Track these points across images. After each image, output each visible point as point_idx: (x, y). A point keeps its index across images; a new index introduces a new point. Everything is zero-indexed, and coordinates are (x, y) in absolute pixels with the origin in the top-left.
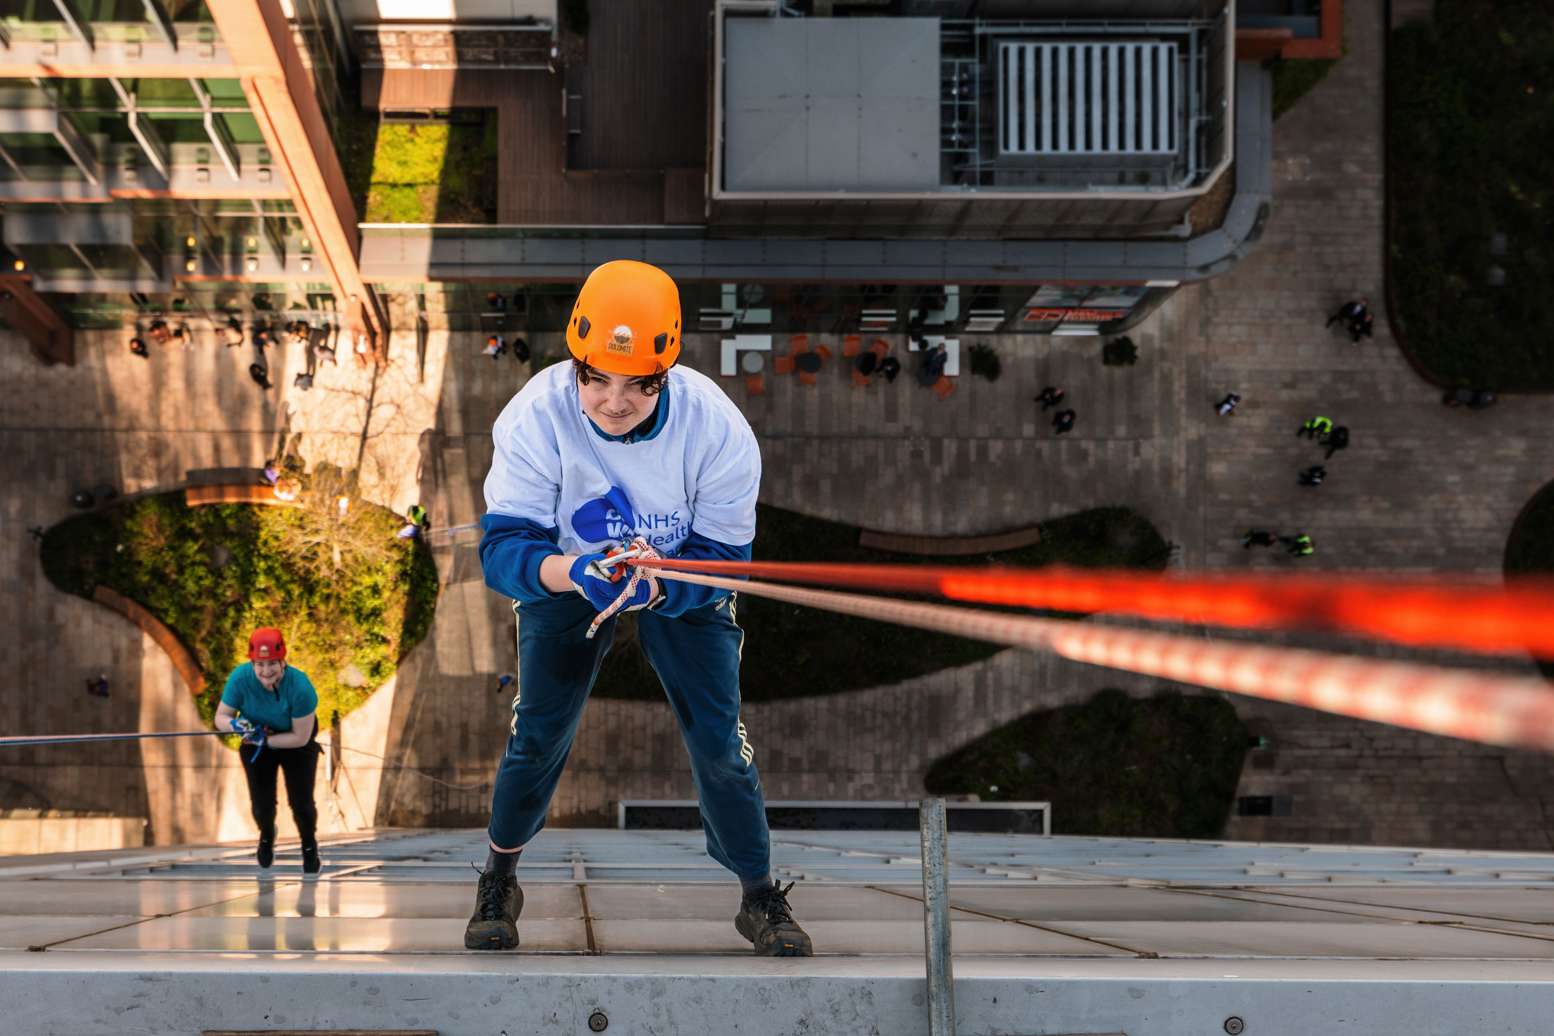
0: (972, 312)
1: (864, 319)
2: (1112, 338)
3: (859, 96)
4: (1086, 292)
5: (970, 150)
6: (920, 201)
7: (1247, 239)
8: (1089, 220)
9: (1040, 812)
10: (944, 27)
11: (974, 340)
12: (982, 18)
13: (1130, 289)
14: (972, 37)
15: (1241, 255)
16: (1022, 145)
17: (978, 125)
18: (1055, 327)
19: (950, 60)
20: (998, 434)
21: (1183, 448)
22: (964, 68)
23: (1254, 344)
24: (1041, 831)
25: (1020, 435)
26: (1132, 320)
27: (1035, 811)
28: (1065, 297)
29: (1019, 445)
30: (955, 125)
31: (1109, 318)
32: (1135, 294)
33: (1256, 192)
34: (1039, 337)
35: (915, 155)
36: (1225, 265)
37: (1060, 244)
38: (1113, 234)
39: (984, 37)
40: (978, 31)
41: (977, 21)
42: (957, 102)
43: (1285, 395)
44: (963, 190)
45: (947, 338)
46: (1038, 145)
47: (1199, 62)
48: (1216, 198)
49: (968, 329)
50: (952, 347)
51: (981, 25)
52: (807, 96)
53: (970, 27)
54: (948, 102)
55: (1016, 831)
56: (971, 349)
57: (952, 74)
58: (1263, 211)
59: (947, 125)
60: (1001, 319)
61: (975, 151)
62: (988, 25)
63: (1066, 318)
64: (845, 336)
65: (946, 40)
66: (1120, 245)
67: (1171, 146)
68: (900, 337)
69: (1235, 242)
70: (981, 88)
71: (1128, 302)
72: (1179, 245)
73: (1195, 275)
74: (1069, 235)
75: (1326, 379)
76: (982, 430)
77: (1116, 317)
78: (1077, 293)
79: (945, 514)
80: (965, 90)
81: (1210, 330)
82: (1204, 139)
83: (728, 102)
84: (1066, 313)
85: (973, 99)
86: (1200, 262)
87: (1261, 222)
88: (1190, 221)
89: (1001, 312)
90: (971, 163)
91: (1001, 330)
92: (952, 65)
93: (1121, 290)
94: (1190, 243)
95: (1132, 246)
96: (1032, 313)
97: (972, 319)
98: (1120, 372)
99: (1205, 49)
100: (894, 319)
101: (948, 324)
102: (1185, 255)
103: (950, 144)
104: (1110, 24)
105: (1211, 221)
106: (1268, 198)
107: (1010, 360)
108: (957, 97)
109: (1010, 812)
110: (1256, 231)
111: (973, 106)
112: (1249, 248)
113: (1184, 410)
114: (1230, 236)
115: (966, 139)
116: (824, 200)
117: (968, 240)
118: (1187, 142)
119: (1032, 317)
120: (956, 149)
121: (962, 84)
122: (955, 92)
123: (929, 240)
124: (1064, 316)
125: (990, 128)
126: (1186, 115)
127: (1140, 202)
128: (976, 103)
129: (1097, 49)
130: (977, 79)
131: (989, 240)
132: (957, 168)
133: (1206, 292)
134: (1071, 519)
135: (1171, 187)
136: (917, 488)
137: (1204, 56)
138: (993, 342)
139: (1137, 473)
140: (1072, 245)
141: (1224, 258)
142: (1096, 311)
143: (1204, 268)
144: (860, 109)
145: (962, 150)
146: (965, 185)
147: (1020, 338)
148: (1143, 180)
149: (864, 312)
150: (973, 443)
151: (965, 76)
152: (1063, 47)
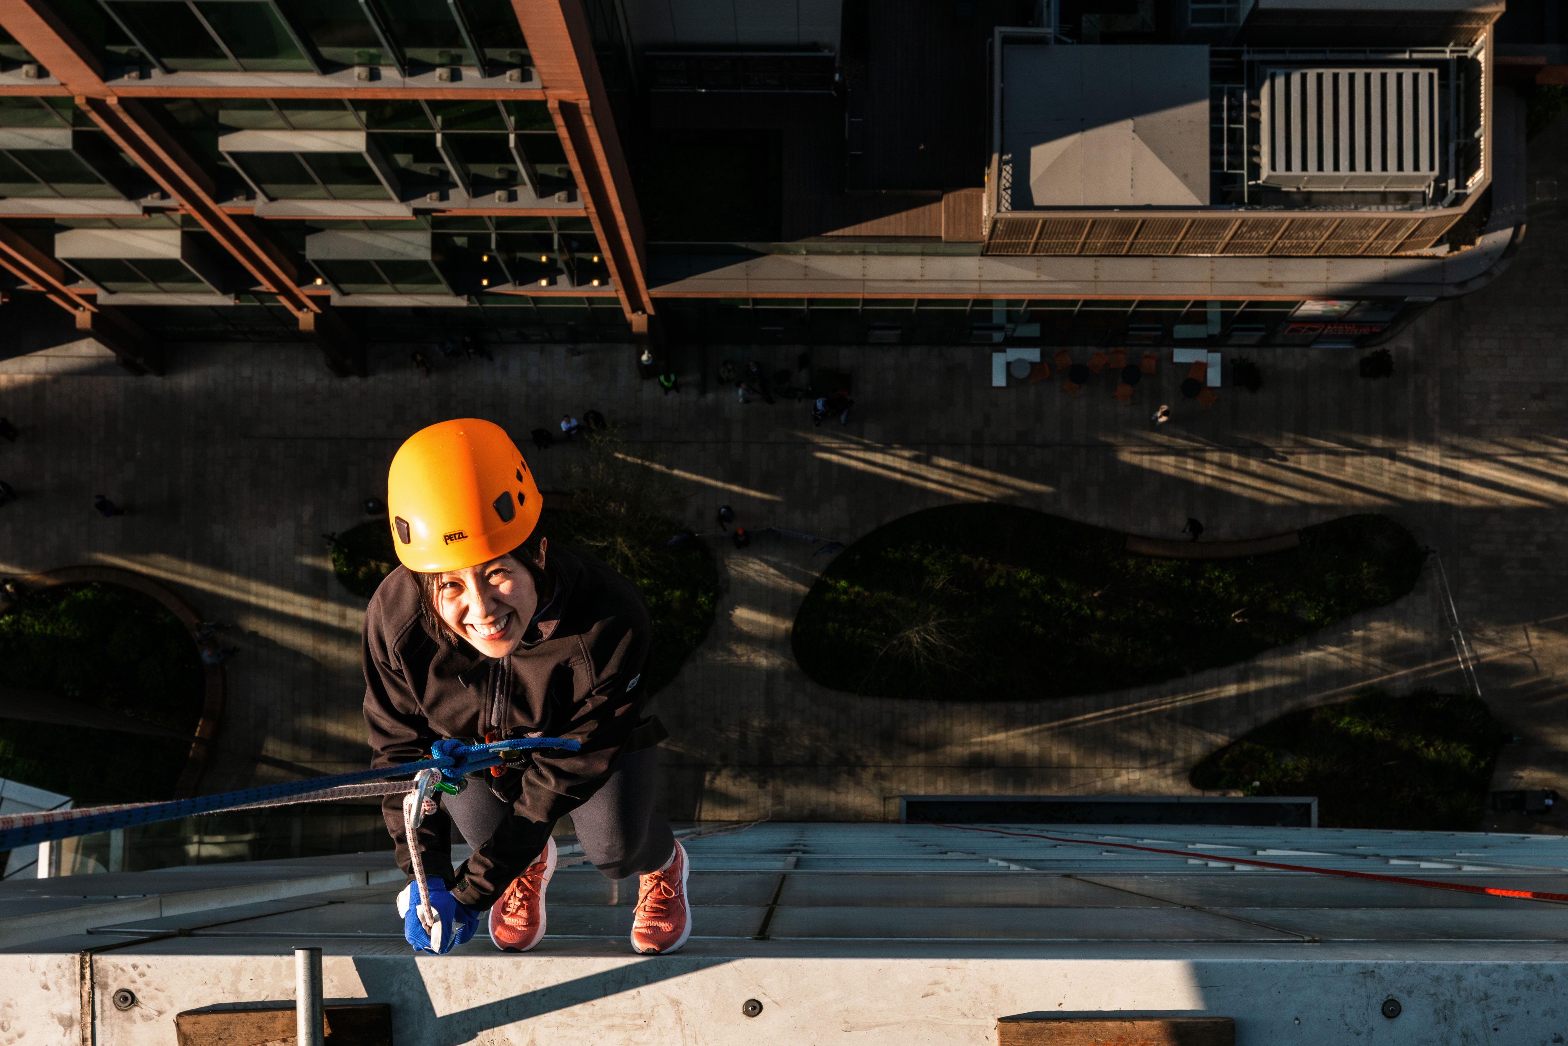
0: (1235, 326)
1: (1130, 333)
2: (1368, 352)
5: (1238, 172)
6: (1192, 220)
7: (1503, 257)
9: (1308, 806)
10: (1213, 54)
11: (1234, 353)
12: (1249, 44)
14: (1240, 63)
16: (1288, 164)
17: (1245, 147)
18: (1315, 341)
19: (1219, 85)
20: (1258, 444)
21: (1437, 457)
22: (1232, 94)
23: (1504, 357)
24: (1308, 824)
25: (1279, 444)
26: (1389, 333)
27: (1303, 805)
29: (1279, 453)
30: (1224, 147)
31: (1366, 331)
32: (1393, 309)
34: (1297, 351)
35: (1186, 176)
37: (1323, 262)
39: (1251, 63)
40: (1245, 57)
41: (1245, 48)
42: (1225, 128)
44: (1231, 209)
45: (1209, 352)
46: (1304, 167)
47: (1458, 86)
49: (1229, 342)
50: (1213, 360)
51: (1248, 52)
52: (1082, 120)
53: (1238, 54)
54: (1218, 125)
55: (1285, 825)
56: (1233, 361)
57: (1221, 99)
59: (1216, 148)
60: (1263, 333)
61: (1244, 172)
62: (1254, 52)
63: (1325, 332)
64: (1112, 349)
65: (1215, 66)
66: (1382, 262)
67: (1432, 167)
68: (1165, 350)
69: (1491, 259)
70: (1248, 113)
71: (1386, 317)
73: (1452, 291)
74: (1333, 252)
76: (1244, 439)
77: (1373, 330)
80: (1234, 114)
81: (1462, 344)
82: (1462, 161)
83: (1006, 126)
84: (1326, 327)
85: (1241, 122)
86: (1460, 278)
87: (1516, 241)
89: (1263, 326)
90: (1239, 184)
91: (1263, 344)
92: (1221, 91)
93: (1380, 306)
96: (1292, 326)
97: (1235, 333)
98: (1376, 384)
99: (1462, 76)
100: (1159, 333)
101: (1211, 337)
102: (1444, 271)
103: (1220, 166)
104: (1372, 52)
107: (1270, 372)
108: (1226, 121)
109: (1279, 805)
110: (1511, 249)
111: (1242, 130)
113: (1437, 419)
115: (1234, 160)
116: (1099, 219)
117: (1235, 257)
118: (1445, 163)
119: (1292, 330)
120: (1225, 170)
121: (1230, 108)
122: (1224, 115)
123: (1197, 257)
124: (1324, 330)
125: (1257, 151)
126: (1445, 138)
127: (1401, 222)
128: (1244, 126)
129: (1360, 74)
130: (1245, 103)
131: (1260, 257)
132: (1225, 188)
133: (1458, 307)
134: (1329, 525)
137: (1462, 83)
138: (1253, 355)
139: (1392, 481)
140: (1337, 262)
141: (1481, 275)
142: (1355, 326)
143: (1462, 284)
144: (1133, 132)
145: (1231, 171)
146: (1235, 207)
147: (1279, 351)
148: (1404, 200)
149: (1131, 326)
151: (1233, 101)
152: (1328, 74)
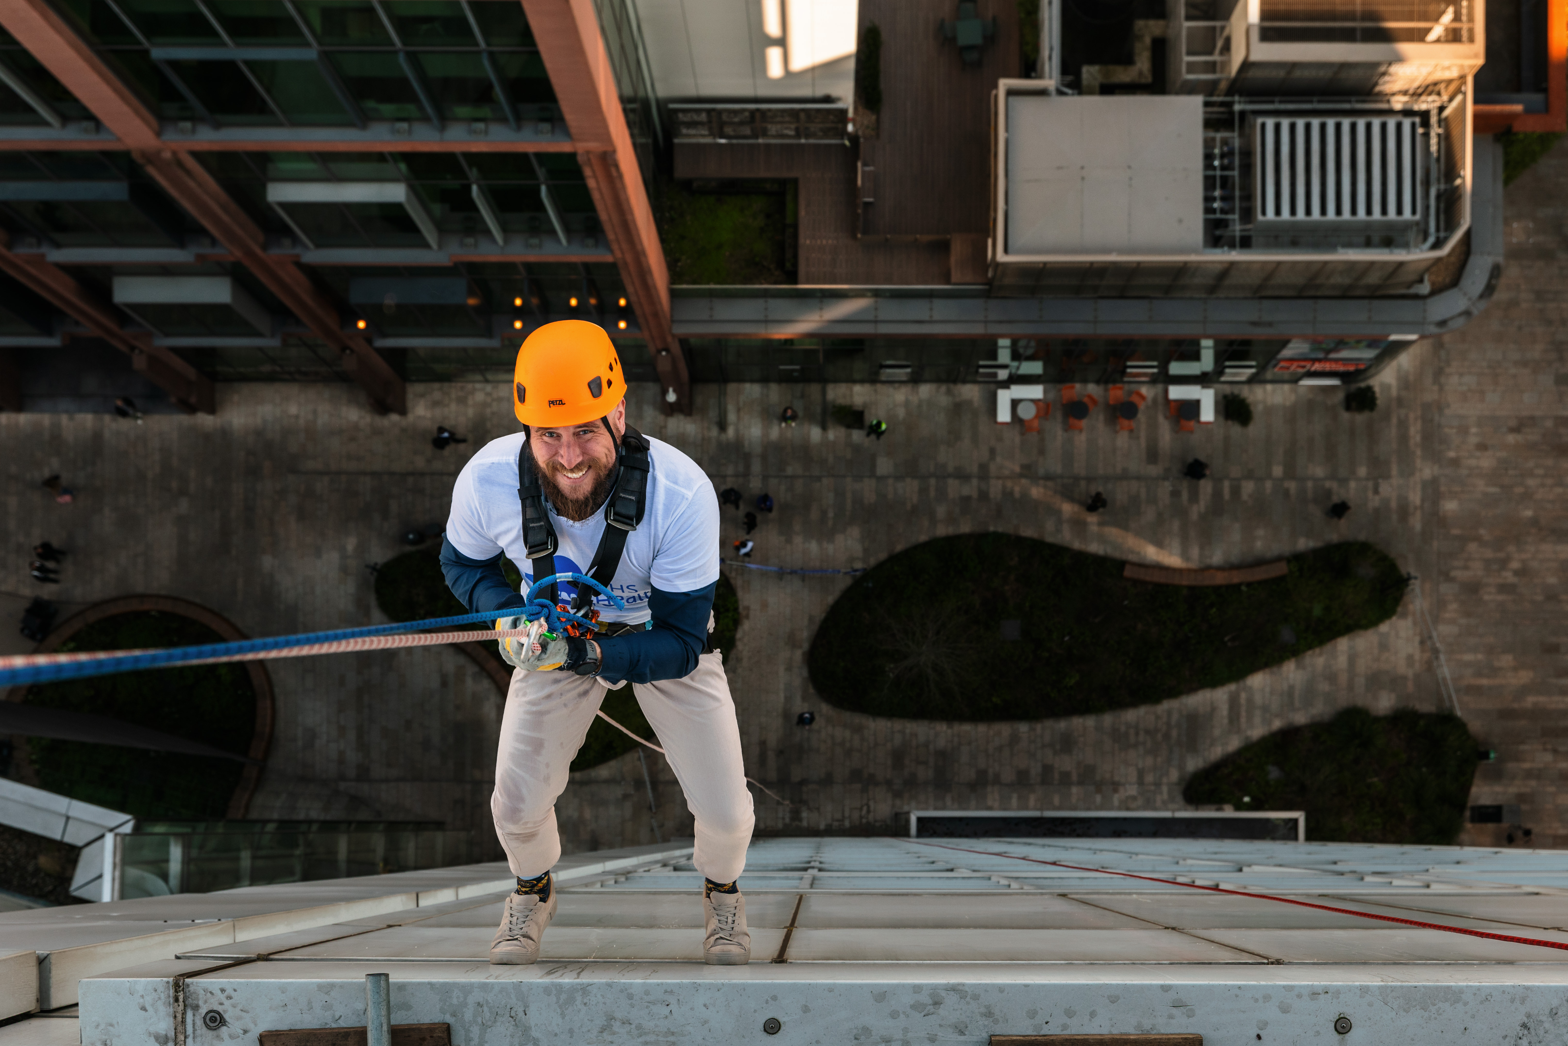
0: (1227, 364)
1: (1129, 370)
2: (1353, 388)
3: (1129, 167)
4: (1332, 345)
5: (1230, 217)
6: (1186, 263)
7: (1482, 296)
8: (1337, 280)
9: (1295, 821)
10: (1207, 104)
11: (1227, 389)
12: (1241, 95)
13: (1372, 343)
14: (1232, 113)
15: (1475, 312)
16: (1278, 212)
17: (1237, 193)
18: (1302, 378)
19: (1211, 134)
20: (1249, 475)
21: (1419, 488)
22: (1225, 142)
23: (1482, 393)
24: (1296, 838)
25: (1269, 476)
26: (1372, 371)
27: (1290, 820)
28: (1313, 350)
29: (1269, 485)
30: (1217, 193)
31: (1351, 369)
32: (1377, 347)
33: (1489, 254)
34: (1287, 386)
35: (1180, 221)
36: (1461, 321)
37: (1310, 302)
38: (1358, 292)
39: (1242, 114)
40: (1238, 107)
41: (1237, 98)
42: (1218, 173)
43: (1511, 438)
44: (1223, 253)
45: (1202, 388)
46: (1293, 212)
47: (1439, 134)
48: (1453, 259)
49: (1222, 379)
50: (1207, 396)
51: (1240, 102)
52: (1082, 168)
53: (1230, 105)
54: (1211, 173)
56: (1224, 397)
57: (1214, 147)
58: (1496, 272)
59: (1209, 194)
60: (1253, 370)
61: (1236, 217)
62: (1247, 102)
63: (1313, 369)
64: (1110, 386)
65: (1208, 116)
66: (1366, 302)
67: (1414, 212)
68: (1161, 387)
69: (1470, 299)
70: (1241, 160)
71: (1369, 354)
72: (1419, 303)
73: (1433, 329)
74: (1319, 293)
75: (1549, 424)
76: (1235, 471)
77: (1358, 368)
78: (1324, 346)
79: (1202, 548)
80: (1226, 161)
81: (1443, 380)
82: (1443, 206)
83: (1010, 174)
84: (1313, 365)
85: (1233, 169)
86: (1439, 318)
87: (1493, 282)
88: (1429, 280)
89: (1253, 363)
90: (1231, 228)
91: (1252, 380)
92: (1213, 139)
93: (1364, 343)
94: (1429, 301)
95: (1376, 303)
96: (1282, 364)
97: (1227, 370)
98: (1361, 418)
100: (1156, 370)
101: (1204, 374)
102: (1425, 311)
103: (1214, 211)
105: (1448, 280)
106: (1500, 260)
107: (1260, 407)
108: (1218, 169)
110: (1489, 289)
111: (1233, 177)
112: (1483, 305)
113: (1419, 452)
114: (1465, 294)
115: (1226, 206)
116: (1097, 262)
117: (1227, 298)
118: (1427, 208)
119: (1281, 368)
120: (1218, 216)
121: (1223, 156)
122: (1216, 163)
123: (1191, 298)
124: (1311, 367)
125: (1248, 197)
126: (1427, 184)
127: (1385, 263)
128: (1236, 173)
129: (1346, 123)
130: (1237, 151)
131: (1246, 298)
132: (1218, 233)
133: (1439, 345)
134: (1316, 553)
135: (1413, 250)
136: (1176, 525)
138: (1245, 391)
139: (1377, 511)
140: (1321, 302)
141: (1460, 315)
142: (1341, 363)
143: (1442, 323)
144: (1131, 179)
145: (1224, 216)
146: (1226, 248)
147: (1269, 387)
148: (1388, 243)
149: (1129, 364)
150: (1226, 484)
151: (1225, 149)
152: (1316, 122)
